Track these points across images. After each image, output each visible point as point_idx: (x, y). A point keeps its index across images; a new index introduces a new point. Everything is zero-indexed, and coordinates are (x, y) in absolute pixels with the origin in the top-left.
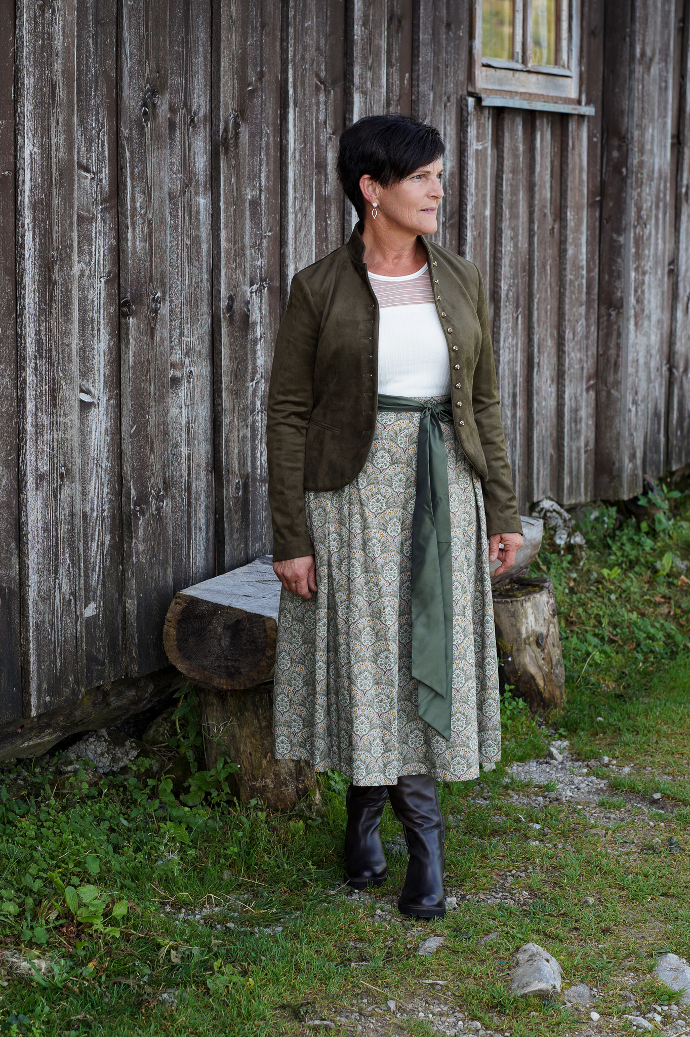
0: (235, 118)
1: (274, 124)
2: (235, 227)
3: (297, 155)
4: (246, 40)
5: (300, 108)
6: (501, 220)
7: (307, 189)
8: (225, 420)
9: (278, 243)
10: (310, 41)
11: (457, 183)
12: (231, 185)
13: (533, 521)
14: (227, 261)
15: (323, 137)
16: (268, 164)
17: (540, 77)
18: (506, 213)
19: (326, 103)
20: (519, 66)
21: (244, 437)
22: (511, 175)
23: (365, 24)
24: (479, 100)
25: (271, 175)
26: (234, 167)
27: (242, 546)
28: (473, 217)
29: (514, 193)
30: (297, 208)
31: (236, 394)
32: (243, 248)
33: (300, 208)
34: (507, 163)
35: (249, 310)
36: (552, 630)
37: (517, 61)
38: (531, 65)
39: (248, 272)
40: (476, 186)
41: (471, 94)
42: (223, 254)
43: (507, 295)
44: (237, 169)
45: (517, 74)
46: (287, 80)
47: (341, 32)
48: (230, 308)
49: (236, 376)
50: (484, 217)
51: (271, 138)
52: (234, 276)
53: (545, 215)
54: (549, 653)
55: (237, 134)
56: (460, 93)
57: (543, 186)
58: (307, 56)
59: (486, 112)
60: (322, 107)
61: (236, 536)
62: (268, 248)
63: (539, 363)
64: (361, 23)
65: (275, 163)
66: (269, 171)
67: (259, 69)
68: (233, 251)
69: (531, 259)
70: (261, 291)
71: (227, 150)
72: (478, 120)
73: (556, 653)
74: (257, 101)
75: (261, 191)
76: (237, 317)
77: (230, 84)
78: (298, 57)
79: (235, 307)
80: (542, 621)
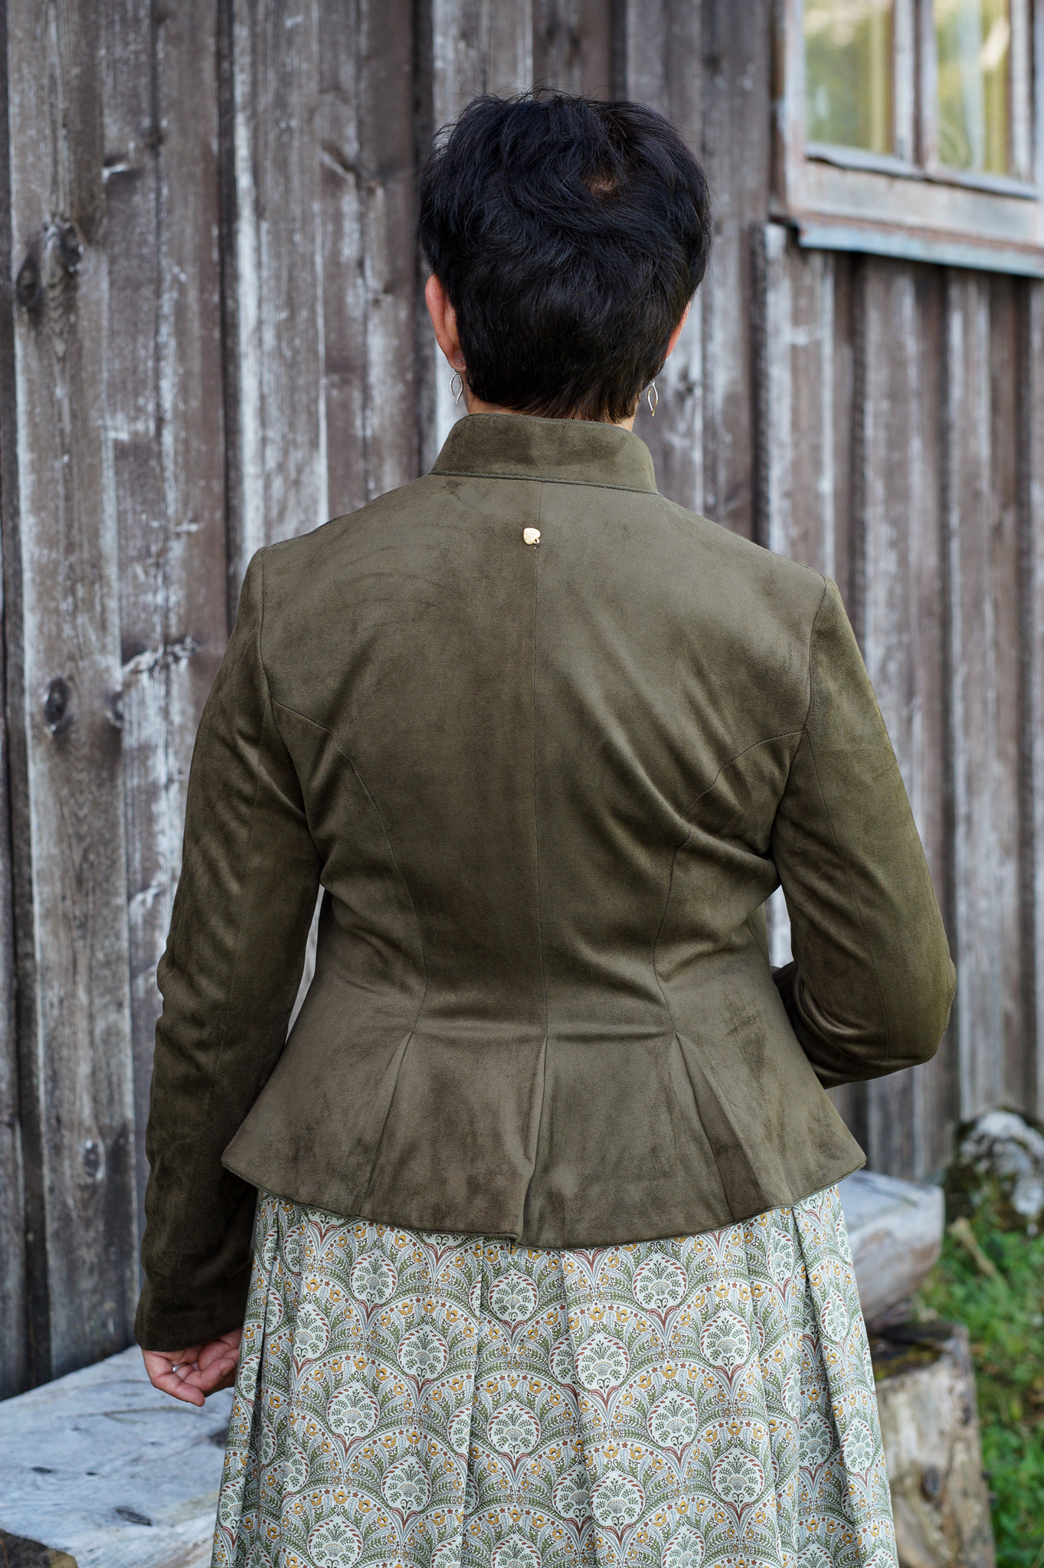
0: (64, 237)
1: (202, 260)
2: (69, 510)
3: (269, 336)
4: (93, 45)
5: (275, 224)
6: (863, 505)
7: (302, 420)
8: (46, 997)
9: (219, 551)
10: (302, 62)
11: (744, 418)
12: (52, 401)
13: (916, 1195)
14: (45, 593)
15: (357, 297)
16: (182, 355)
17: (960, 196)
18: (876, 487)
19: (361, 217)
20: (906, 167)
21: (112, 1033)
22: (885, 405)
23: (468, 34)
24: (793, 232)
25: (195, 385)
26: (62, 360)
27: (109, 1305)
28: (787, 495)
29: (897, 440)
30: (271, 464)
31: (83, 926)
32: (97, 562)
33: (281, 467)
34: (877, 377)
35: (119, 716)
36: (961, 1457)
37: (901, 157)
38: (933, 167)
39: (114, 621)
40: (795, 426)
41: (776, 220)
42: (27, 575)
43: (883, 669)
44: (74, 364)
45: (900, 186)
46: (229, 154)
47: (402, 51)
48: (55, 711)
49: (80, 881)
50: (818, 497)
51: (192, 296)
52: (67, 630)
53: (977, 495)
54: (953, 1515)
55: (70, 280)
56: (749, 216)
57: (969, 431)
58: (295, 99)
59: (817, 262)
60: (350, 226)
61: (86, 1283)
62: (186, 563)
63: (969, 819)
64: (454, 31)
65: (205, 354)
66: (187, 374)
67: (146, 122)
68: (63, 570)
69: (945, 591)
70: (166, 667)
71: (36, 315)
72: (796, 281)
73: (973, 1513)
74: (143, 201)
75: (160, 422)
76: (81, 735)
77: (45, 148)
78: (266, 99)
79: (73, 707)
80: (934, 1438)
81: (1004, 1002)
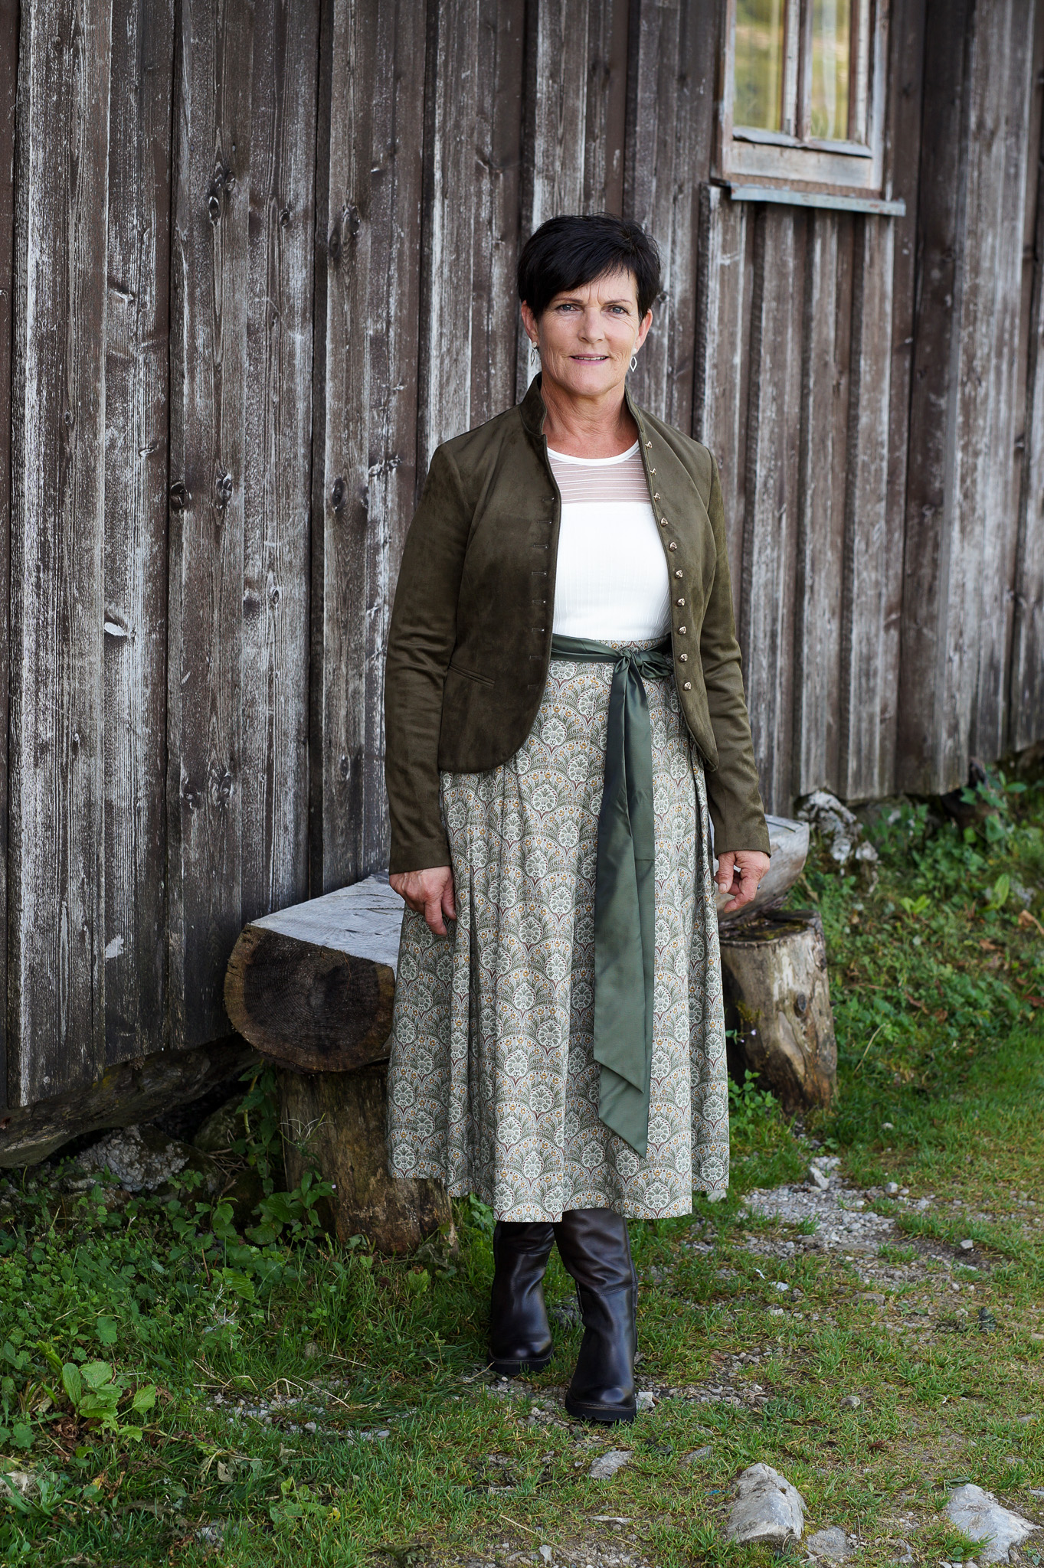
0: (352, 214)
1: (412, 224)
2: (348, 378)
3: (446, 270)
4: (370, 98)
5: (452, 200)
6: (758, 372)
7: (460, 322)
8: (327, 667)
9: (414, 402)
10: (468, 100)
11: (691, 315)
12: (343, 313)
13: (793, 826)
14: (335, 428)
15: (486, 244)
16: (400, 283)
17: (823, 157)
18: (766, 360)
19: (491, 193)
20: (791, 141)
21: (356, 692)
22: (774, 304)
23: (553, 76)
24: (727, 191)
25: (405, 299)
26: (348, 288)
27: (349, 855)
28: (715, 366)
29: (779, 331)
30: (444, 349)
31: (345, 627)
32: (359, 409)
33: (449, 350)
34: (769, 286)
35: (366, 502)
36: (818, 990)
37: (788, 133)
38: (808, 139)
39: (367, 444)
40: (721, 320)
41: (715, 182)
42: (328, 417)
43: (765, 484)
44: (352, 290)
45: (787, 153)
46: (431, 158)
47: (517, 87)
48: (337, 498)
49: (345, 600)
50: (732, 367)
51: (407, 245)
52: (345, 451)
53: (826, 364)
54: (813, 1025)
55: (353, 240)
56: (699, 179)
57: (823, 322)
58: (464, 122)
59: (738, 209)
60: (485, 198)
61: (340, 840)
62: (398, 409)
63: (812, 587)
64: (547, 74)
65: (411, 282)
66: (402, 294)
67: (389, 141)
68: (344, 414)
69: (803, 431)
70: (386, 473)
71: (337, 261)
72: (725, 221)
73: (825, 1026)
74: (386, 189)
75: (389, 323)
76: (348, 513)
77: (345, 162)
78: (450, 124)
79: (345, 497)
80: (803, 977)
81: (828, 717)
